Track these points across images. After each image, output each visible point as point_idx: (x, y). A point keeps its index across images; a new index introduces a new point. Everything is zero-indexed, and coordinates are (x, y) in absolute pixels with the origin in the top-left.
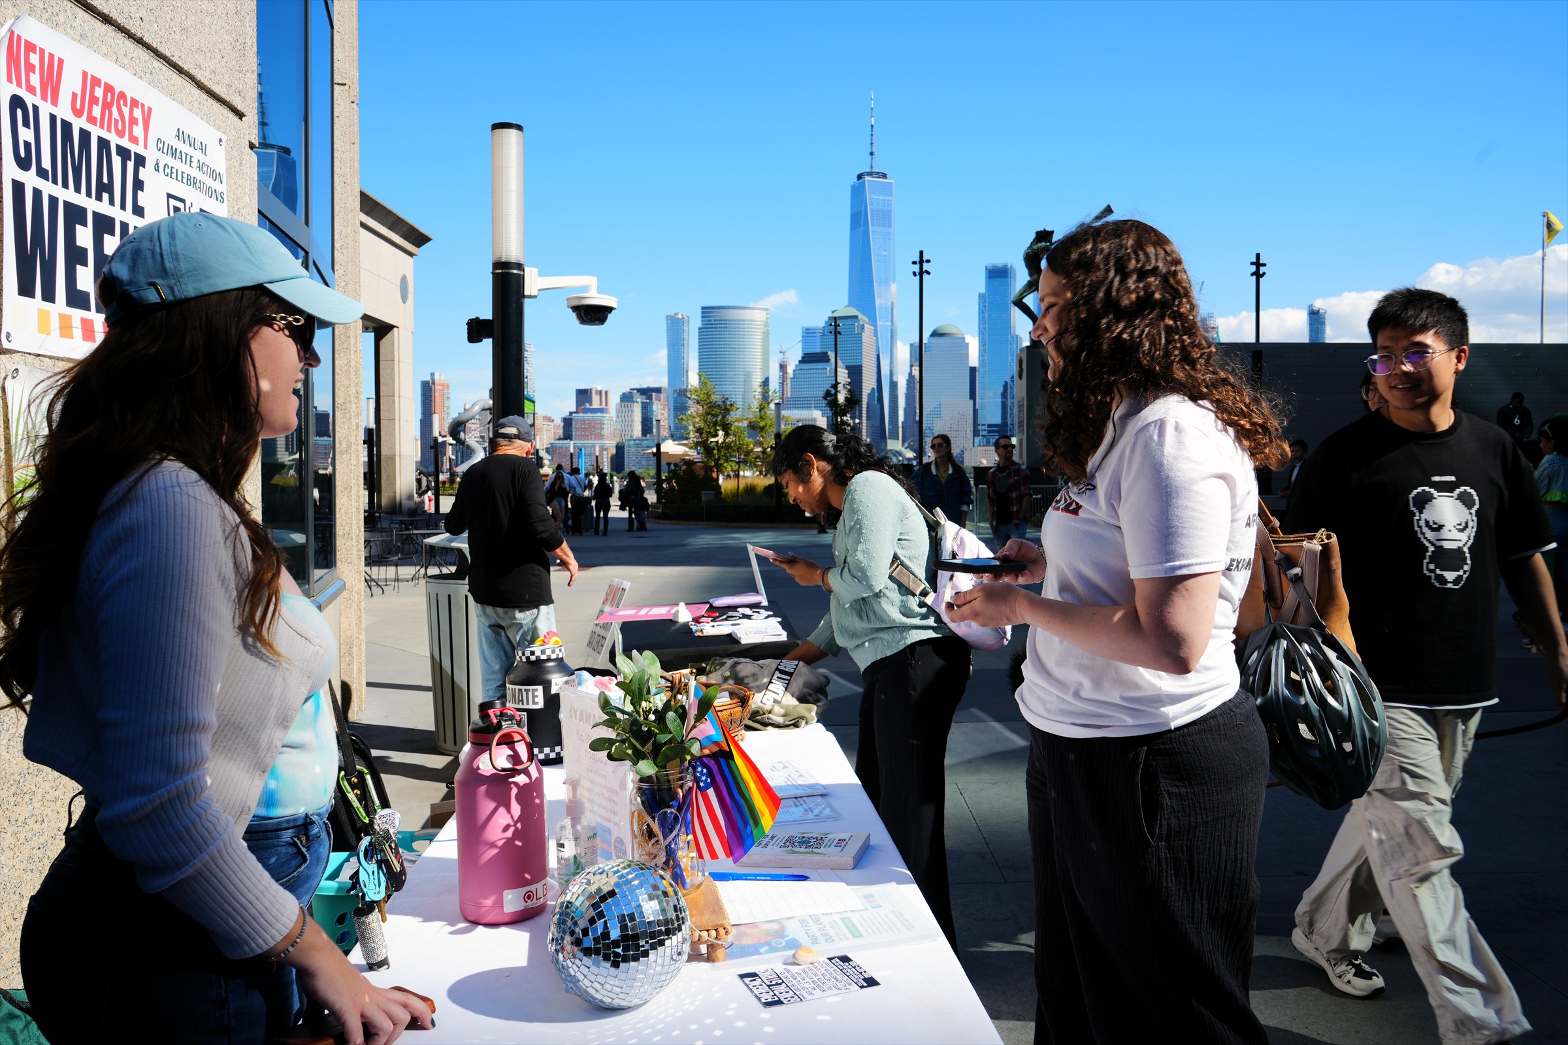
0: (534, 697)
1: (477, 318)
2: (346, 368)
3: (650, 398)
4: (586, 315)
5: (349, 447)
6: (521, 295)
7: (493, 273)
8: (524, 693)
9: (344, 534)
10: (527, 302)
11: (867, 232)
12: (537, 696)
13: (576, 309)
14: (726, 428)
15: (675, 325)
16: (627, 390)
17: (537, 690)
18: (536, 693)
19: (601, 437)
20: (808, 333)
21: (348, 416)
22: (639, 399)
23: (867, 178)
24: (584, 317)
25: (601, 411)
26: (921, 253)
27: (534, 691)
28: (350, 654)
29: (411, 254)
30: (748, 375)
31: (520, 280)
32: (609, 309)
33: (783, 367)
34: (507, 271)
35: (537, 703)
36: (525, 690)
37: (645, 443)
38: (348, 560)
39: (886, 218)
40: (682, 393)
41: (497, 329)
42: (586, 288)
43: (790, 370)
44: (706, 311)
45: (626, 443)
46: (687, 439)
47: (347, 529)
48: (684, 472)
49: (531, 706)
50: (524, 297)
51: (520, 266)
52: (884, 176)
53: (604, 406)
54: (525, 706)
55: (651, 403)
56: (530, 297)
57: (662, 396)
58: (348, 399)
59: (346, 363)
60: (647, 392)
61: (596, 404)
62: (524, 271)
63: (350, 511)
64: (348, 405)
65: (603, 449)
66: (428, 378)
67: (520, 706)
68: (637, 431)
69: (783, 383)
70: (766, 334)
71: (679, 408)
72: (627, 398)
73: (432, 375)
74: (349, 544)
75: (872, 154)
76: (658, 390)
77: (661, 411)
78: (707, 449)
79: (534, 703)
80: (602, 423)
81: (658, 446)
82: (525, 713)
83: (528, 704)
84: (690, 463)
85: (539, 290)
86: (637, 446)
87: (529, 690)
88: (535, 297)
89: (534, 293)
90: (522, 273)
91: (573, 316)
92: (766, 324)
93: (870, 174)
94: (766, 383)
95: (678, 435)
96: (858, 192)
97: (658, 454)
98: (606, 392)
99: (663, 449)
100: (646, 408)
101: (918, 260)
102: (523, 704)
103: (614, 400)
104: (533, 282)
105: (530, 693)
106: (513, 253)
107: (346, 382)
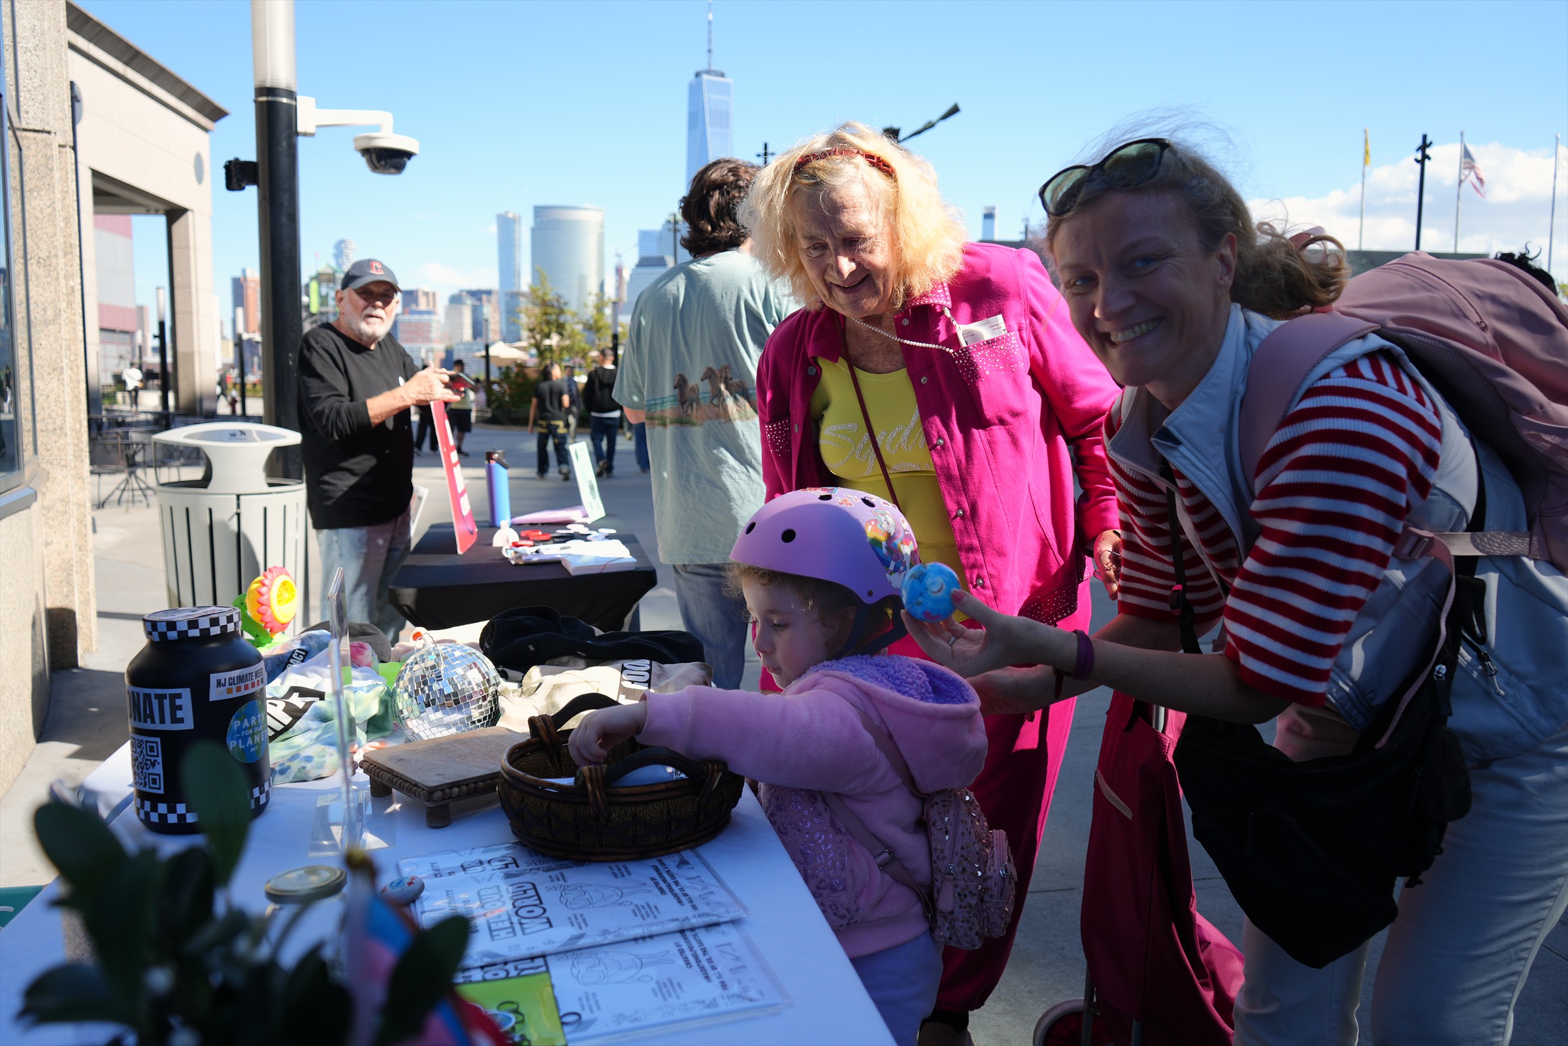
0: (175, 708)
1: (237, 160)
2: (49, 210)
3: (480, 300)
4: (379, 160)
5: (57, 315)
6: (293, 133)
7: (256, 102)
8: (155, 703)
9: (55, 429)
10: (301, 142)
11: (704, 133)
12: (180, 708)
13: (367, 152)
14: (560, 328)
15: (506, 225)
16: (455, 291)
17: (179, 696)
18: (178, 702)
19: (428, 340)
20: (645, 236)
21: (54, 274)
22: (469, 301)
23: (705, 77)
24: (376, 162)
25: (429, 313)
26: (766, 146)
27: (174, 697)
28: (68, 583)
29: (206, 130)
30: (583, 278)
31: (292, 112)
32: (409, 155)
33: (619, 271)
34: (273, 99)
35: (181, 721)
36: (157, 696)
37: (475, 347)
38: (62, 463)
39: (724, 119)
40: (514, 296)
41: (262, 173)
42: (377, 128)
43: (626, 274)
44: (539, 211)
45: (455, 348)
46: (519, 340)
47: (58, 422)
48: (515, 375)
49: (169, 726)
50: (297, 134)
51: (291, 94)
52: (722, 75)
53: (431, 308)
54: (158, 726)
55: (481, 306)
56: (305, 134)
57: (494, 298)
58: (53, 252)
59: (48, 203)
60: (476, 295)
61: (423, 305)
62: (296, 100)
63: (62, 399)
64: (54, 260)
65: (430, 350)
66: (238, 274)
67: (149, 726)
68: (467, 334)
69: (619, 288)
70: (601, 236)
71: (511, 313)
72: (456, 300)
73: (244, 271)
74: (62, 441)
75: (710, 51)
76: (489, 293)
77: (492, 313)
78: (542, 352)
79: (175, 720)
80: (428, 326)
81: (487, 348)
82: (158, 740)
83: (162, 721)
84: (521, 366)
85: (318, 127)
86: (467, 350)
87: (164, 696)
88: (312, 135)
89: (311, 130)
90: (293, 103)
91: (362, 161)
92: (602, 226)
93: (709, 72)
94: (602, 286)
95: (510, 337)
96: (695, 91)
97: (487, 357)
98: (434, 294)
99: (493, 351)
100: (476, 311)
101: (762, 151)
102: (153, 722)
103: (442, 304)
104: (308, 116)
105: (167, 702)
106: (281, 75)
107: (50, 230)
